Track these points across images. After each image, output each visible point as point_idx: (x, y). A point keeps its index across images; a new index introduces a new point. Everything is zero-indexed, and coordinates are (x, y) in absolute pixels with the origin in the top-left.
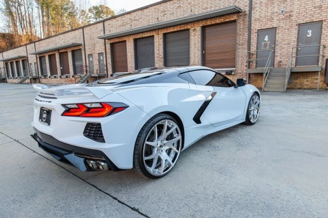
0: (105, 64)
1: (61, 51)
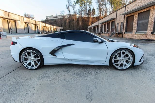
0: (123, 27)
1: (108, 22)
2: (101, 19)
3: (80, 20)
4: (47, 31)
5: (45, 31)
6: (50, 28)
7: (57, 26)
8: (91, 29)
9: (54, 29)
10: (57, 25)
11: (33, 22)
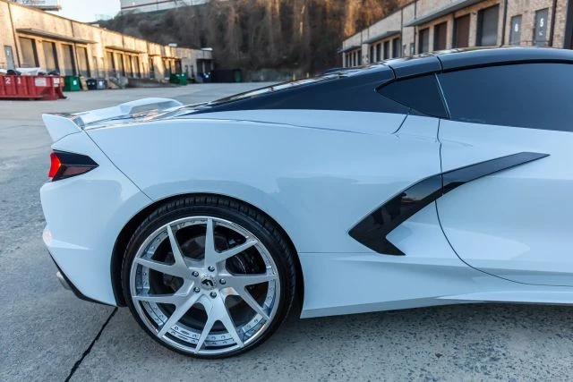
0: (548, 38)
1: (458, 15)
2: (402, 9)
3: (295, 8)
4: (132, 74)
5: (123, 73)
6: (144, 59)
7: (179, 46)
8: (360, 52)
9: (167, 63)
10: (180, 39)
11: (58, 26)
